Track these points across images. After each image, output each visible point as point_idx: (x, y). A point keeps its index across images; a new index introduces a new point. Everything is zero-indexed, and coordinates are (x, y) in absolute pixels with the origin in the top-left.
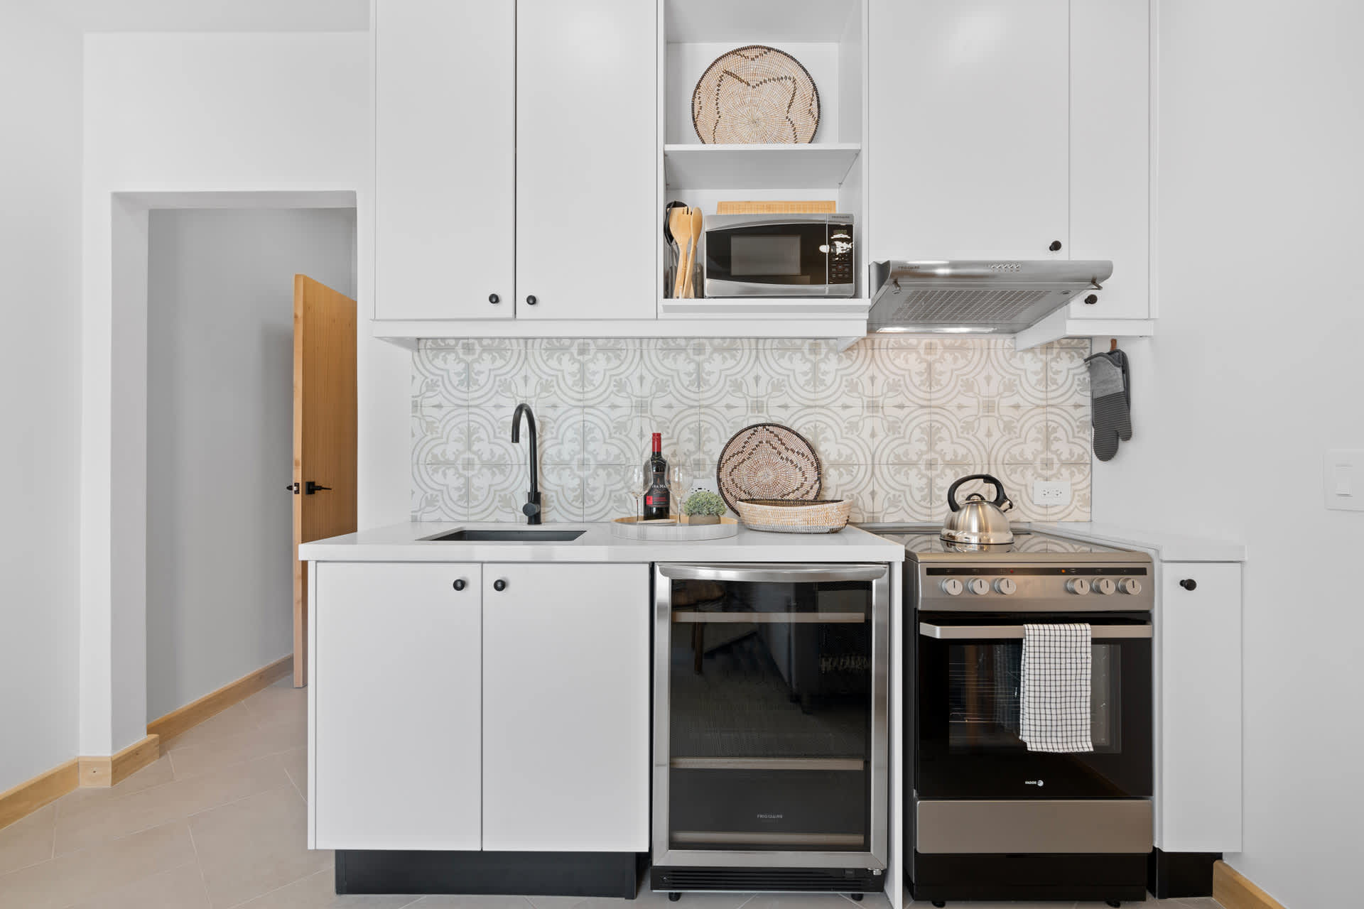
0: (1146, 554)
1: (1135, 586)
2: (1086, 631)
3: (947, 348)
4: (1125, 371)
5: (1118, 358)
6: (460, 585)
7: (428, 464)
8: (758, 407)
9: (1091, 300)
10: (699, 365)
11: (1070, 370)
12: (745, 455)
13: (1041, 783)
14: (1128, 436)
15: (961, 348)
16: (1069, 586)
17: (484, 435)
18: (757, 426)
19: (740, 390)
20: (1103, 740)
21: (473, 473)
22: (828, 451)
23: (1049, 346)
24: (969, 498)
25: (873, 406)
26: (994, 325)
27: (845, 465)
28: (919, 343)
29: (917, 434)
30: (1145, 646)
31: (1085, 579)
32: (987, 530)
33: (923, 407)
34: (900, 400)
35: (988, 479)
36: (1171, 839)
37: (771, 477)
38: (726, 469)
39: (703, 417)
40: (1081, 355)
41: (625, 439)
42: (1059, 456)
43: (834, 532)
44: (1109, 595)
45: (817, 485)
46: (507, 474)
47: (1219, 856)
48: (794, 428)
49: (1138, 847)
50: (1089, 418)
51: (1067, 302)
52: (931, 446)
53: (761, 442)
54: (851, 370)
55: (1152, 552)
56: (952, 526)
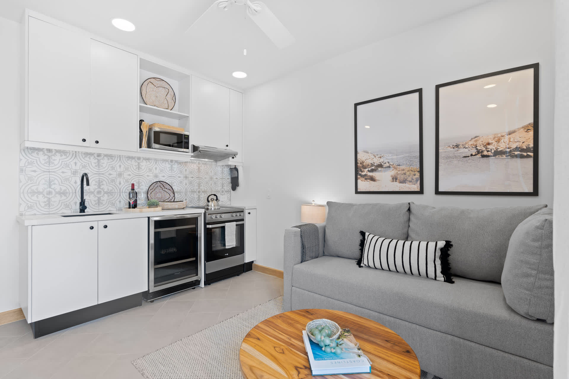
0: (243, 208)
1: (242, 214)
2: (235, 223)
3: (203, 164)
4: (238, 172)
5: (236, 169)
6: (92, 228)
7: (29, 193)
8: (156, 176)
9: (233, 158)
10: (139, 163)
11: (227, 171)
12: (153, 190)
13: (227, 254)
14: (238, 186)
15: (205, 164)
16: (232, 215)
17: (57, 182)
18: (158, 182)
19: (151, 171)
20: (237, 245)
21: (52, 196)
22: (175, 188)
23: (223, 166)
24: (211, 199)
25: (186, 177)
26: (213, 160)
27: (180, 192)
28: (197, 162)
29: (196, 185)
30: (243, 224)
31: (235, 213)
32: (215, 206)
33: (197, 178)
34: (192, 176)
35: (215, 195)
36: (247, 260)
37: (160, 196)
38: (149, 193)
39: (140, 179)
40: (229, 168)
41: (114, 185)
42: (225, 190)
43: (183, 208)
44: (235, 216)
45: (174, 198)
46: (67, 196)
47: (253, 262)
48: (166, 182)
49: (243, 263)
50: (230, 182)
51: (229, 158)
52: (199, 187)
53: (158, 186)
54: (181, 168)
55: (244, 208)
56: (208, 206)
